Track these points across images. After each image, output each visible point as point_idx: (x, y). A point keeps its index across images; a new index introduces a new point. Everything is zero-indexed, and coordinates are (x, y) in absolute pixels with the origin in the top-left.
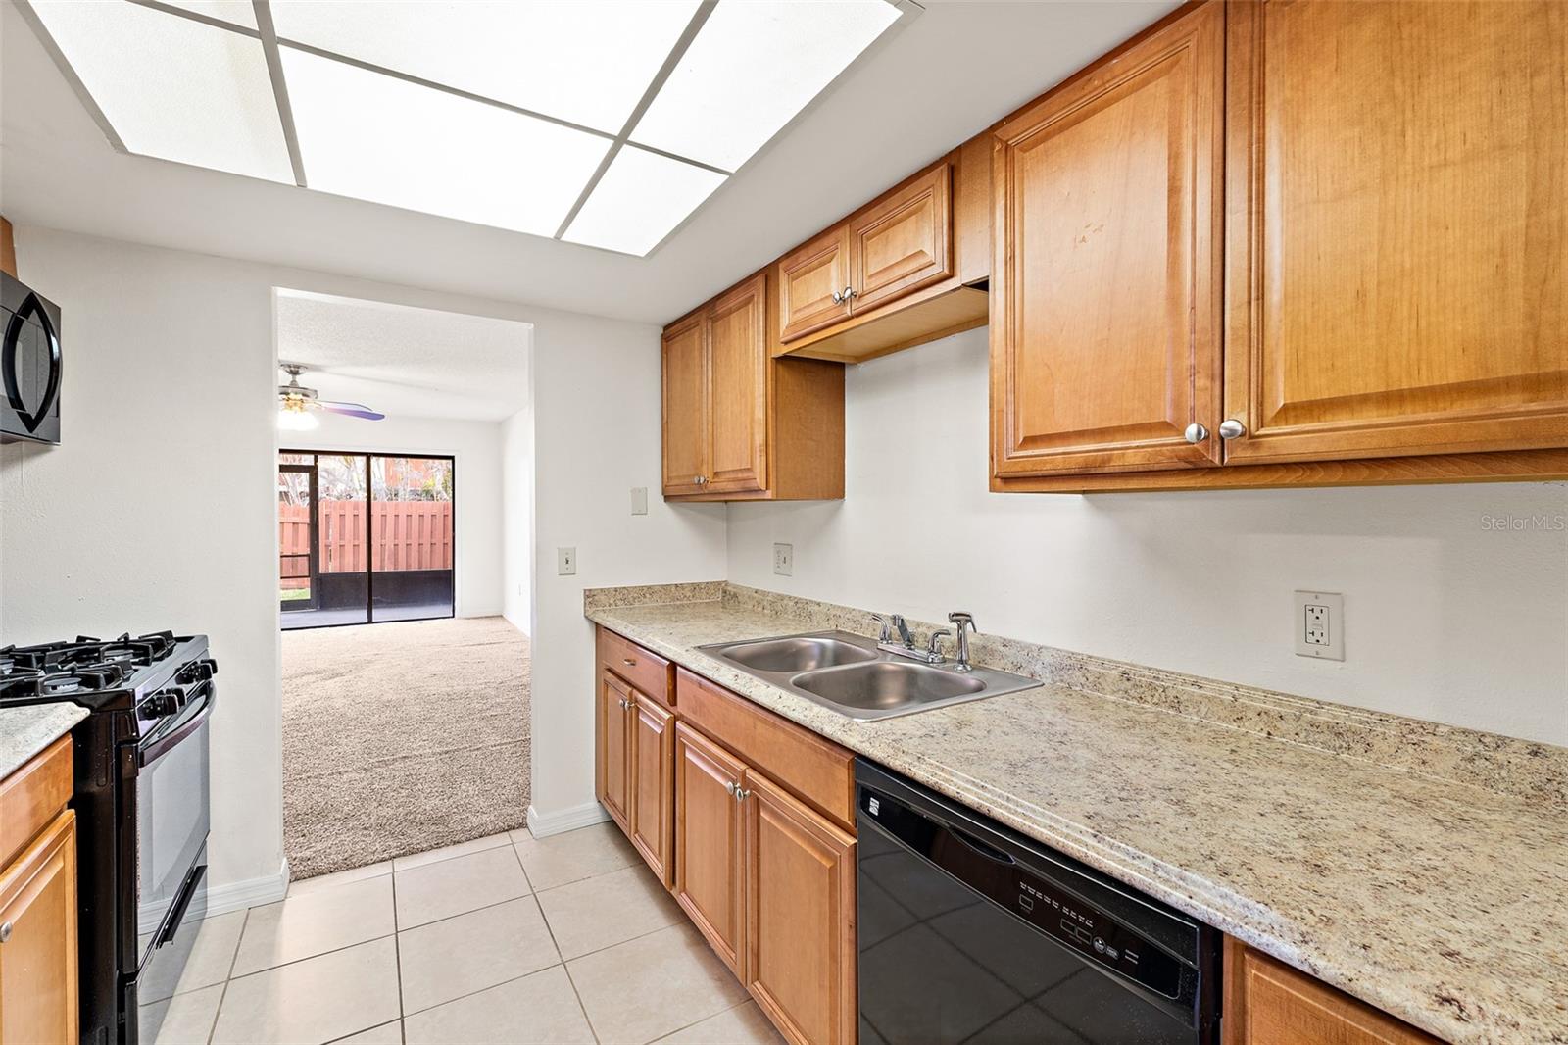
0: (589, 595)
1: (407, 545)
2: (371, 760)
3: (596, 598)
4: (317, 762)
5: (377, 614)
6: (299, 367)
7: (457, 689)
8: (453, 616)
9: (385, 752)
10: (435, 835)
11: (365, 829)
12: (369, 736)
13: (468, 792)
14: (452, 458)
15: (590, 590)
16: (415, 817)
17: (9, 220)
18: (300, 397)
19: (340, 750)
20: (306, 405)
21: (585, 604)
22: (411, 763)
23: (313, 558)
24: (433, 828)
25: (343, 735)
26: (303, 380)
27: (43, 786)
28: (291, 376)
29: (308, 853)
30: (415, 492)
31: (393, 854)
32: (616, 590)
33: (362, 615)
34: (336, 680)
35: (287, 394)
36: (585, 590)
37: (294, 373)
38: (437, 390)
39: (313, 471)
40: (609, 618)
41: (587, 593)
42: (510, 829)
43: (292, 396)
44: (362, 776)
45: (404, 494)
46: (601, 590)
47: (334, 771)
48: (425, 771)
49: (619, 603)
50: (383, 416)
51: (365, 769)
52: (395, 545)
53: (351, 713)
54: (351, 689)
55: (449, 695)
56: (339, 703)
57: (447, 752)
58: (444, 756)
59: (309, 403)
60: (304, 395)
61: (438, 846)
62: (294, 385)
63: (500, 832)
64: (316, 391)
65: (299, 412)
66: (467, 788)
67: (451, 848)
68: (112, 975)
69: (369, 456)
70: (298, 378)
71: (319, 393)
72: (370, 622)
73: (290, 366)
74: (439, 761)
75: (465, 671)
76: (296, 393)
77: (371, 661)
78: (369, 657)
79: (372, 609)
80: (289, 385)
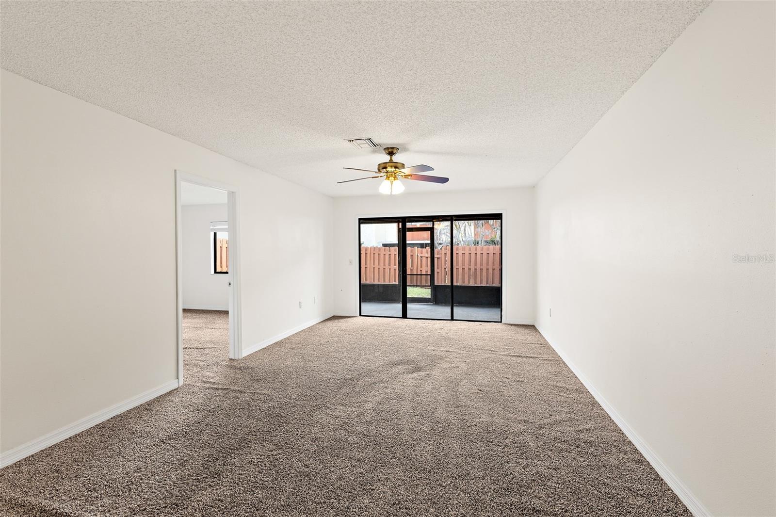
1: (481, 269)
6: (393, 148)
8: (501, 322)
14: (501, 215)
18: (393, 169)
20: (397, 175)
23: (432, 275)
26: (395, 158)
28: (389, 156)
30: (486, 242)
34: (414, 375)
35: (386, 168)
37: (391, 154)
39: (432, 230)
43: (389, 169)
50: (448, 180)
52: (475, 269)
59: (399, 173)
60: (396, 168)
62: (391, 160)
64: (402, 164)
65: (393, 181)
69: (451, 219)
71: (404, 165)
72: (452, 319)
73: (388, 149)
76: (391, 167)
77: (442, 358)
78: (442, 354)
79: (454, 308)
80: (388, 161)
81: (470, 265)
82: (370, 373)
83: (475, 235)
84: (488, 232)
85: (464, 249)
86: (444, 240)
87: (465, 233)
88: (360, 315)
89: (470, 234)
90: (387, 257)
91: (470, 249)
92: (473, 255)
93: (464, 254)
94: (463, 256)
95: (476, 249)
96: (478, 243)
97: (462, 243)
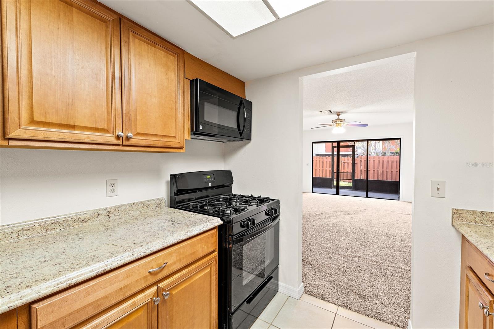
0: (456, 213)
1: (387, 171)
2: (348, 253)
3: (463, 215)
4: (331, 246)
5: (370, 194)
6: (340, 113)
7: (391, 232)
8: (399, 200)
9: (353, 251)
10: (359, 305)
11: (334, 284)
12: (351, 242)
13: (381, 288)
14: (400, 139)
15: (458, 210)
16: (354, 289)
17: (244, 81)
18: (340, 122)
19: (339, 244)
20: (342, 125)
21: (453, 217)
22: (361, 261)
23: (353, 173)
24: (359, 300)
25: (343, 238)
26: (341, 117)
27: (200, 245)
28: (338, 116)
29: (313, 283)
30: (392, 153)
31: (339, 303)
32: (483, 213)
33: (364, 194)
34: (349, 216)
35: (336, 122)
36: (453, 209)
37: (339, 115)
38: (390, 112)
39: (353, 147)
40: (472, 233)
41: (455, 211)
42: (396, 326)
43: (338, 122)
44: (342, 258)
45: (388, 154)
46: (468, 211)
47: (335, 252)
48: (365, 267)
49: (485, 222)
50: (367, 125)
51: (344, 256)
52: (382, 171)
53: (349, 230)
54: (352, 221)
55: (387, 234)
56: (347, 225)
57: (377, 262)
58: (375, 263)
59: (343, 124)
60: (341, 121)
61: (358, 312)
62: (338, 119)
63: (390, 324)
64: (345, 120)
65: (340, 127)
66: (381, 286)
67: (364, 317)
68: (227, 309)
69: (368, 141)
70: (340, 116)
71: (346, 120)
72: (367, 197)
73: (337, 113)
74: (373, 266)
75: (397, 225)
76: (339, 121)
77: (362, 212)
78: (362, 210)
79: (368, 193)
80: (337, 119)
81: (378, 168)
82: (326, 213)
83: (383, 148)
84: (392, 147)
85: (374, 158)
86: (359, 152)
87: (375, 148)
88: (312, 192)
89: (379, 148)
90: (321, 163)
91: (379, 158)
92: (381, 162)
93: (374, 161)
94: (374, 163)
95: (383, 158)
96: (385, 154)
97: (373, 154)
